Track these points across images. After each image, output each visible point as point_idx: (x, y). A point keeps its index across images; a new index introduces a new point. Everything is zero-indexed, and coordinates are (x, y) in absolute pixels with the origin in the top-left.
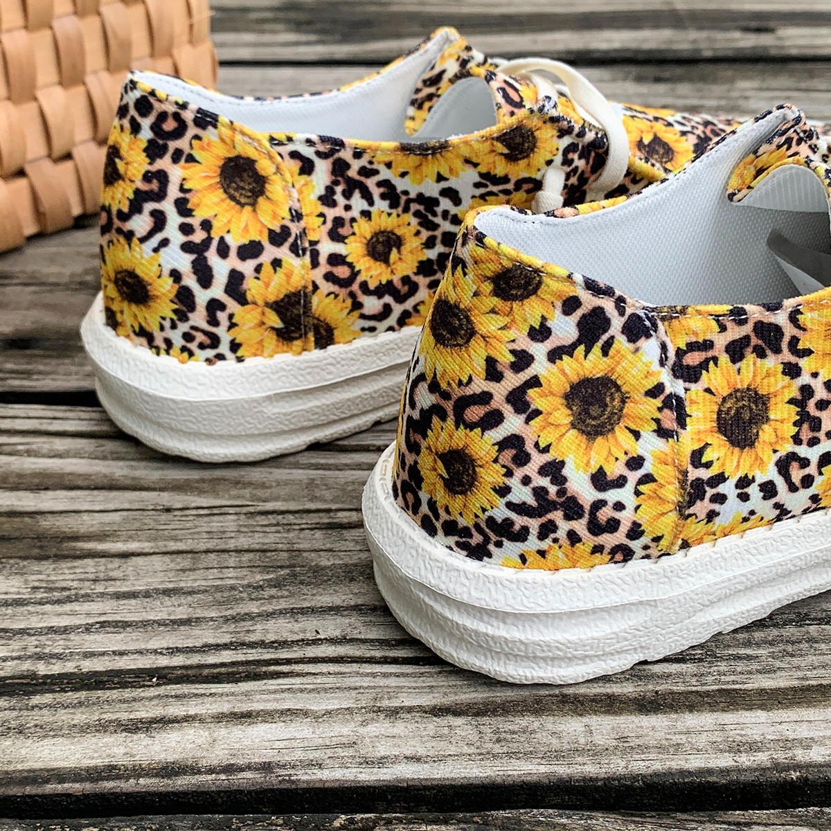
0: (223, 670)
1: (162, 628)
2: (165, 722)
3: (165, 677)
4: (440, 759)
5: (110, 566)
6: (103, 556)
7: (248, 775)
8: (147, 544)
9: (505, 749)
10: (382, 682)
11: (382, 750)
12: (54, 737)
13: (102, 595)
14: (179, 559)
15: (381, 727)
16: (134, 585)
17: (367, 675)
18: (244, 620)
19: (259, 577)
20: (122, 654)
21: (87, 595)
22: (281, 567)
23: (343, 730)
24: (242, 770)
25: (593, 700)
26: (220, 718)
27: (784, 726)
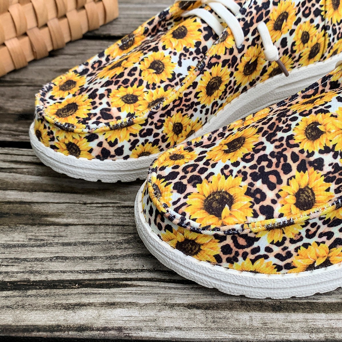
0: (105, 282)
1: (81, 261)
2: (80, 305)
3: (81, 284)
4: (189, 329)
5: (61, 230)
6: (58, 225)
7: (112, 332)
8: (76, 220)
9: (216, 326)
10: (169, 291)
11: (167, 324)
12: (36, 310)
13: (57, 243)
14: (88, 227)
15: (166, 313)
16: (70, 240)
17: (162, 287)
18: (114, 259)
19: (121, 238)
20: (64, 272)
21: (51, 243)
22: (130, 234)
23: (151, 313)
24: (110, 330)
25: (254, 305)
26: (102, 305)
27: (332, 321)
